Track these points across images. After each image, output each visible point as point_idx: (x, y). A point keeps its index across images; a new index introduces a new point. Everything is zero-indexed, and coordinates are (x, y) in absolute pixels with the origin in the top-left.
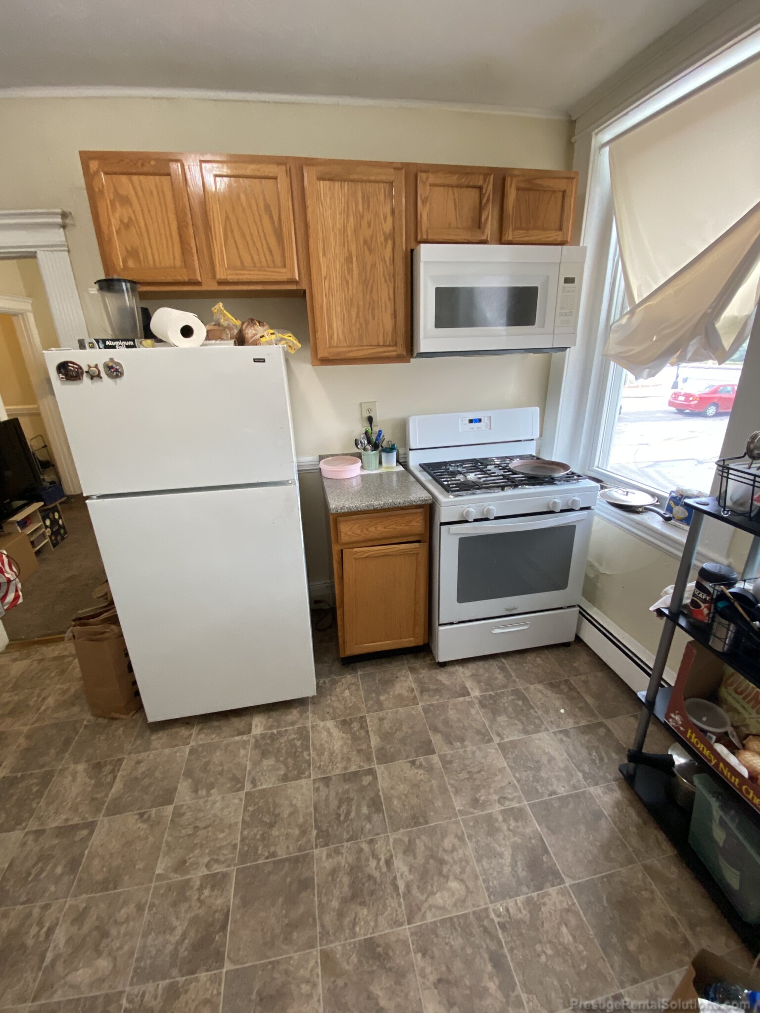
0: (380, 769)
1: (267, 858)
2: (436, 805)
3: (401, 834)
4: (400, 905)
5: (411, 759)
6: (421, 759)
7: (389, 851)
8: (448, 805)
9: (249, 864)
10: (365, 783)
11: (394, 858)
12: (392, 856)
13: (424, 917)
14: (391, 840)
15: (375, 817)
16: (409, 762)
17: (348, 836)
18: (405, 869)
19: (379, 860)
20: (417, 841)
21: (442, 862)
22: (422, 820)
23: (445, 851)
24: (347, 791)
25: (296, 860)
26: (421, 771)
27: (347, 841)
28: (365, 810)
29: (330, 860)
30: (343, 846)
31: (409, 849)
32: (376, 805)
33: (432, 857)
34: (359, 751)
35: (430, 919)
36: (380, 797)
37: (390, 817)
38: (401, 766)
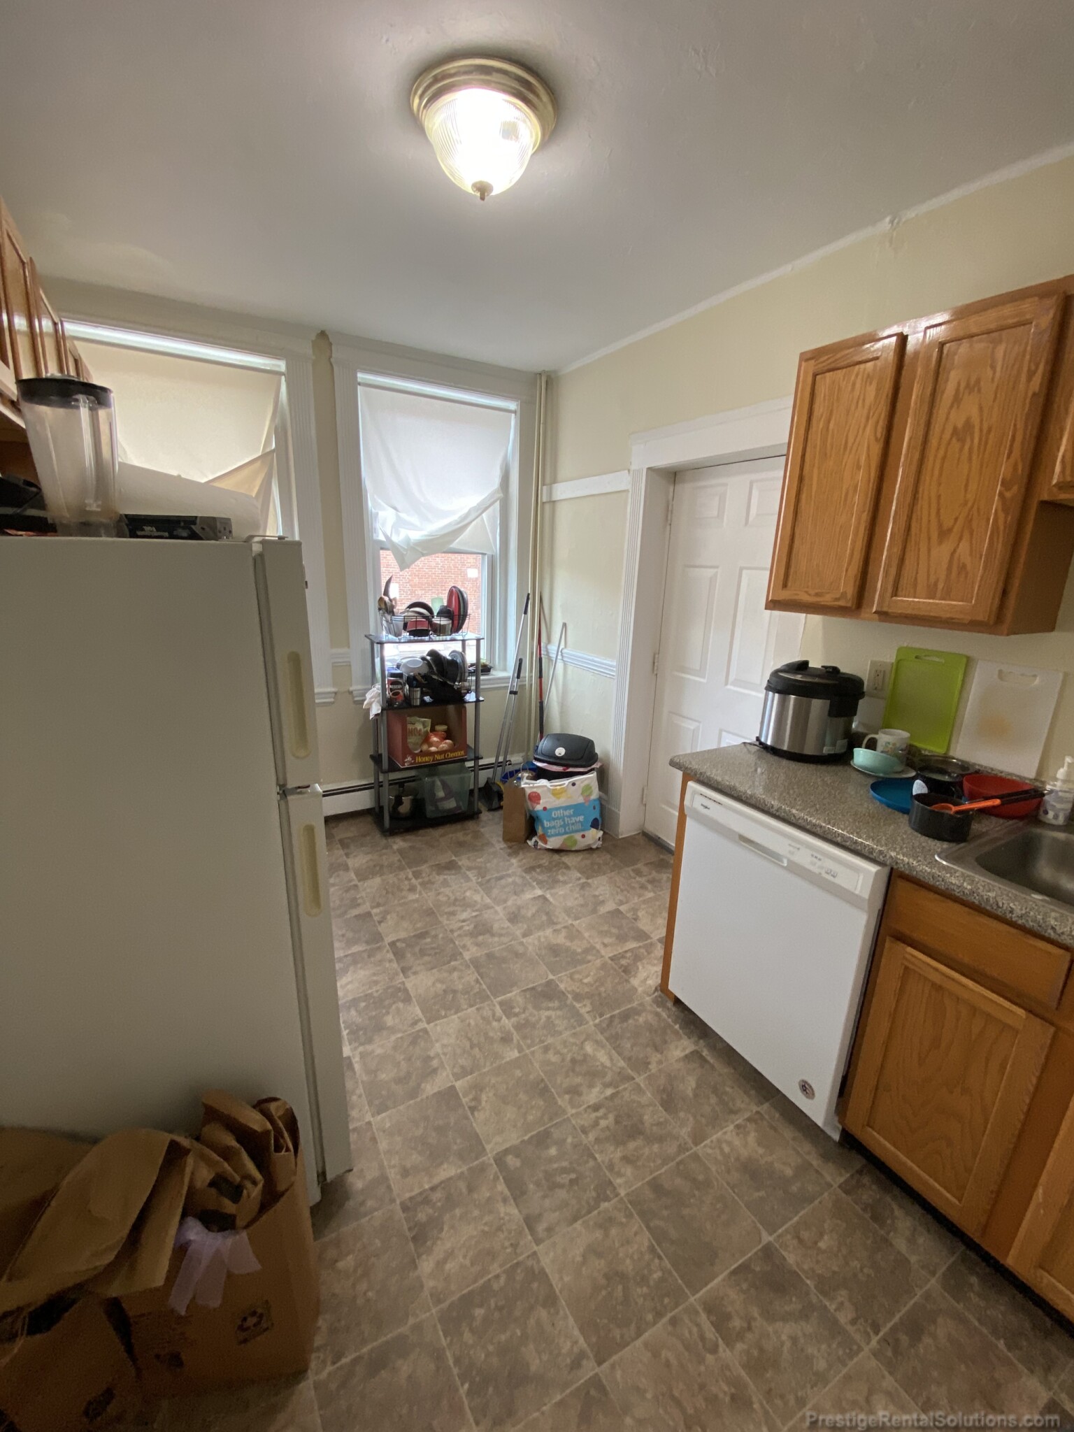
0: (493, 1147)
1: (660, 1258)
2: (520, 1075)
3: (563, 1101)
4: (625, 1089)
5: (469, 1114)
6: (464, 1100)
7: (585, 1110)
8: (516, 1063)
9: (680, 1281)
10: (518, 1163)
11: (591, 1103)
12: (589, 1107)
13: (623, 1068)
14: (574, 1111)
15: (556, 1134)
16: (472, 1114)
17: (590, 1160)
18: (596, 1090)
19: (598, 1119)
20: (564, 1086)
21: (573, 1061)
22: (543, 1085)
23: (563, 1060)
24: (538, 1184)
25: (642, 1214)
26: (484, 1097)
27: (595, 1159)
28: (553, 1151)
29: (623, 1170)
30: (603, 1162)
31: (574, 1091)
32: (542, 1140)
33: (573, 1071)
34: (471, 1190)
35: (622, 1064)
36: (532, 1137)
37: (551, 1119)
38: (481, 1123)
